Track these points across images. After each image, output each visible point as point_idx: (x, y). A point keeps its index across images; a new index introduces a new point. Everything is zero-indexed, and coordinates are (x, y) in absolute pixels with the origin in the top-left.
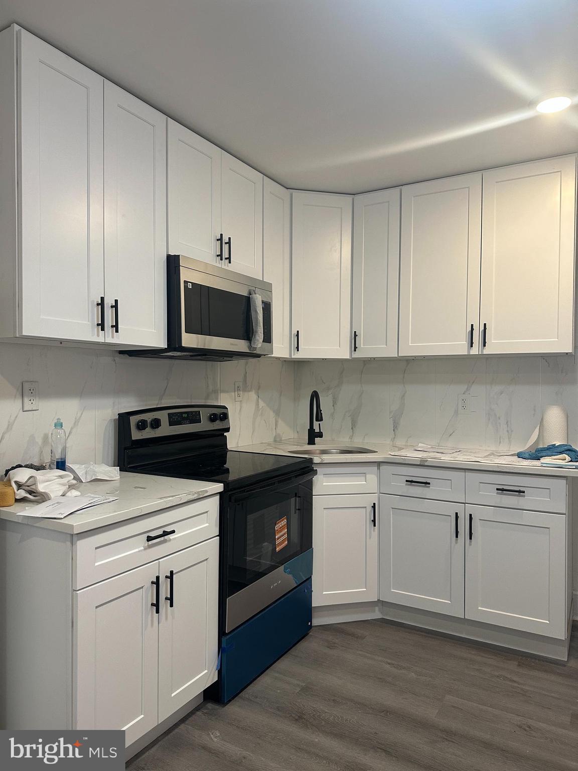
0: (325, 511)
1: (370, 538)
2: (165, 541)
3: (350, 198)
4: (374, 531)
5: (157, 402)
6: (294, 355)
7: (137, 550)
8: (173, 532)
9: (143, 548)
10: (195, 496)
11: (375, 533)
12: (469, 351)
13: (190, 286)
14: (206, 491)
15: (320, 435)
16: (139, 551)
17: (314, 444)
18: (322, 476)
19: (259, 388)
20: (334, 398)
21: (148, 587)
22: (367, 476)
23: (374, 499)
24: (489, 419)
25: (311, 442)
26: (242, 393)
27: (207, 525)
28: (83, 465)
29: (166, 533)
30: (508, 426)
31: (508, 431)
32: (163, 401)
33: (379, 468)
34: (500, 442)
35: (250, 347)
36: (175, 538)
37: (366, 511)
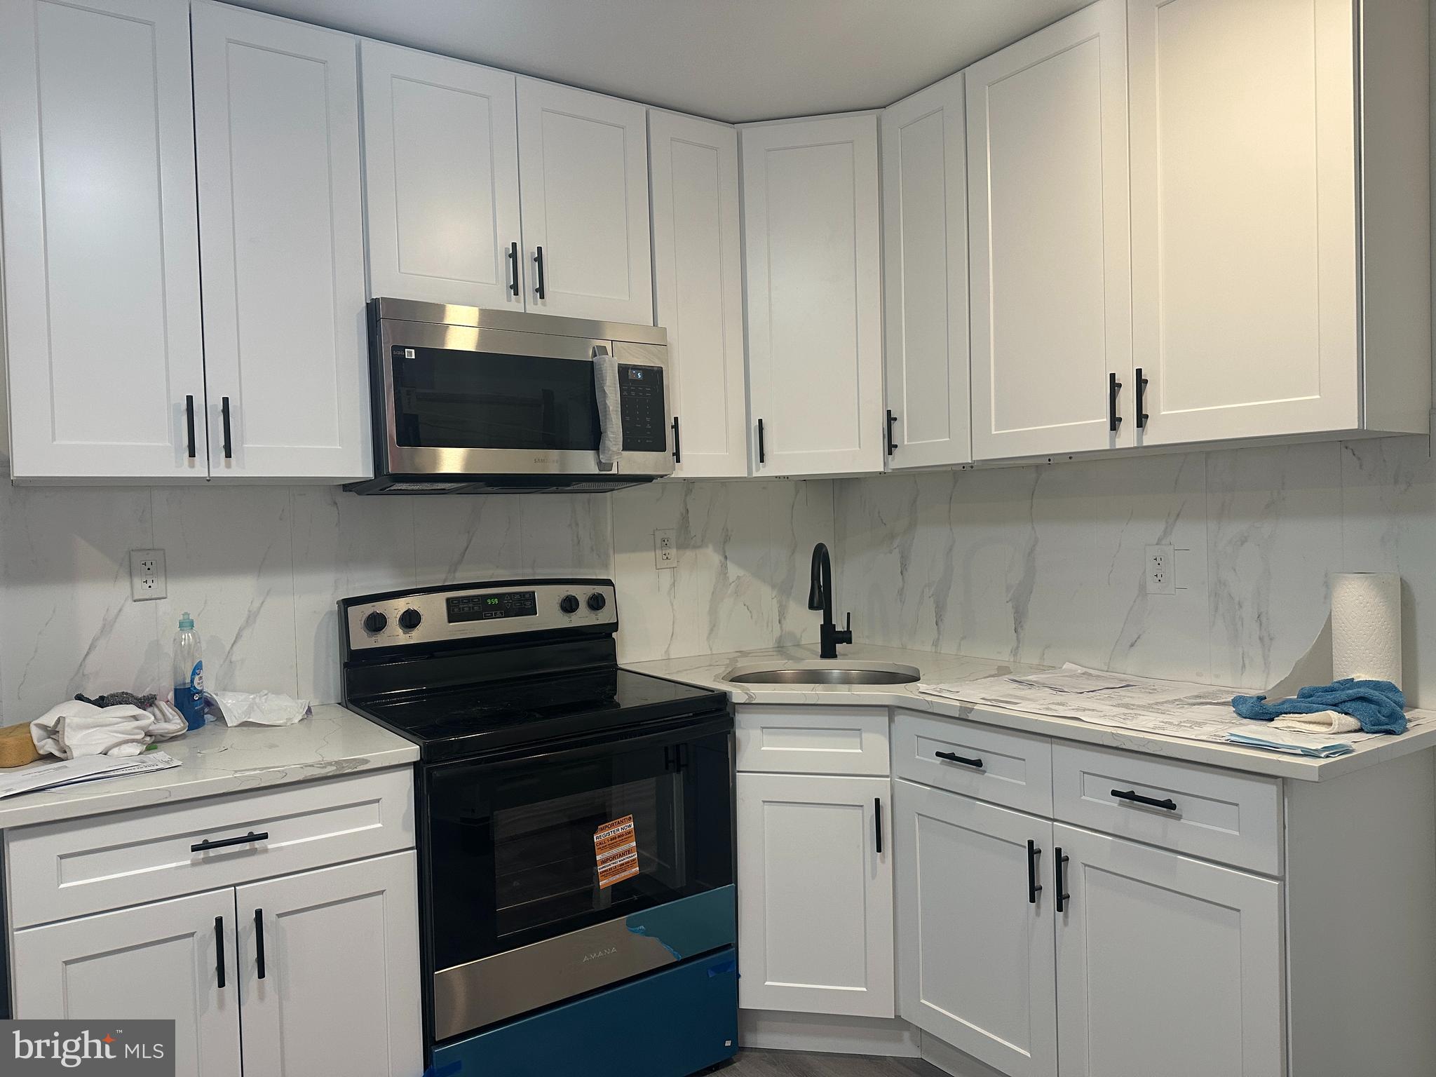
0: (766, 807)
1: (874, 877)
2: (253, 852)
3: (870, 118)
4: (883, 861)
5: (443, 576)
6: (758, 470)
7: (174, 865)
8: (265, 836)
9: (189, 862)
10: (330, 770)
11: (884, 866)
12: (1112, 441)
13: (411, 354)
14: (366, 761)
15: (846, 637)
16: (176, 868)
17: (834, 656)
18: (759, 731)
19: (727, 540)
20: (902, 557)
21: (204, 935)
22: (864, 735)
23: (881, 789)
24: (1216, 609)
25: (828, 651)
26: (675, 550)
27: (380, 825)
28: (253, 693)
29: (252, 838)
30: (1261, 625)
31: (1261, 639)
32: (458, 575)
33: (891, 721)
34: (1244, 666)
35: (599, 463)
36: (280, 849)
37: (863, 813)
